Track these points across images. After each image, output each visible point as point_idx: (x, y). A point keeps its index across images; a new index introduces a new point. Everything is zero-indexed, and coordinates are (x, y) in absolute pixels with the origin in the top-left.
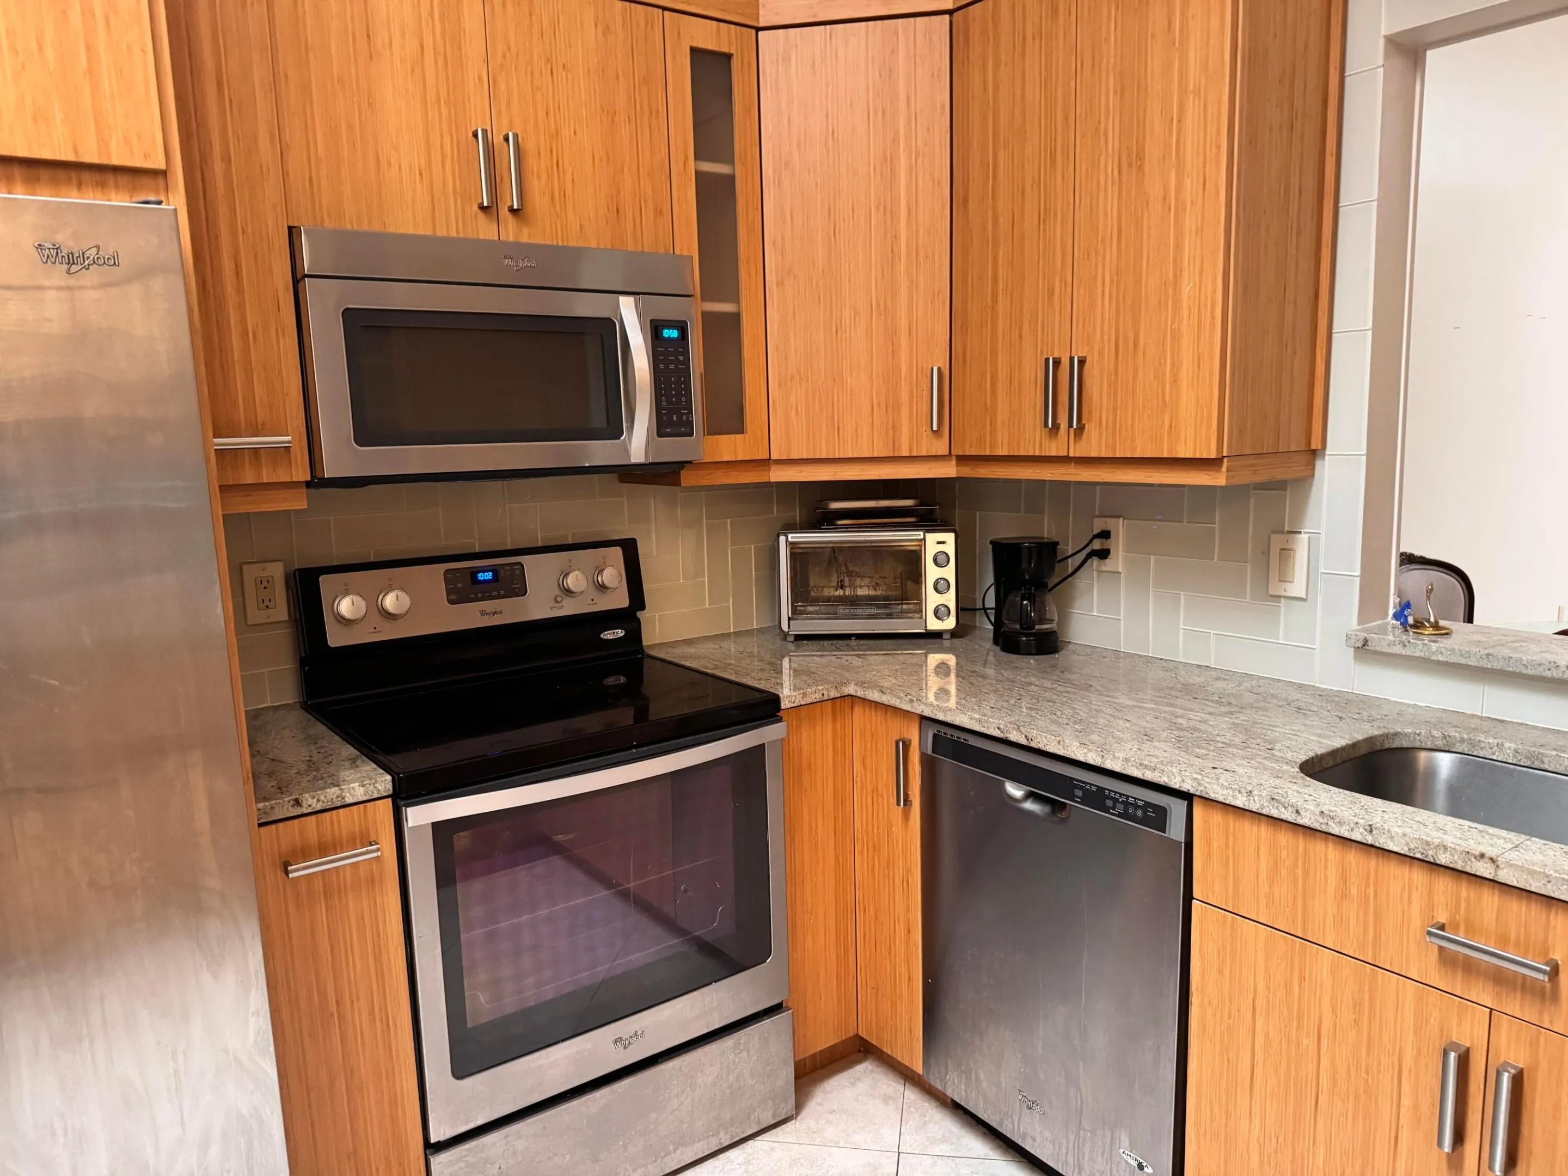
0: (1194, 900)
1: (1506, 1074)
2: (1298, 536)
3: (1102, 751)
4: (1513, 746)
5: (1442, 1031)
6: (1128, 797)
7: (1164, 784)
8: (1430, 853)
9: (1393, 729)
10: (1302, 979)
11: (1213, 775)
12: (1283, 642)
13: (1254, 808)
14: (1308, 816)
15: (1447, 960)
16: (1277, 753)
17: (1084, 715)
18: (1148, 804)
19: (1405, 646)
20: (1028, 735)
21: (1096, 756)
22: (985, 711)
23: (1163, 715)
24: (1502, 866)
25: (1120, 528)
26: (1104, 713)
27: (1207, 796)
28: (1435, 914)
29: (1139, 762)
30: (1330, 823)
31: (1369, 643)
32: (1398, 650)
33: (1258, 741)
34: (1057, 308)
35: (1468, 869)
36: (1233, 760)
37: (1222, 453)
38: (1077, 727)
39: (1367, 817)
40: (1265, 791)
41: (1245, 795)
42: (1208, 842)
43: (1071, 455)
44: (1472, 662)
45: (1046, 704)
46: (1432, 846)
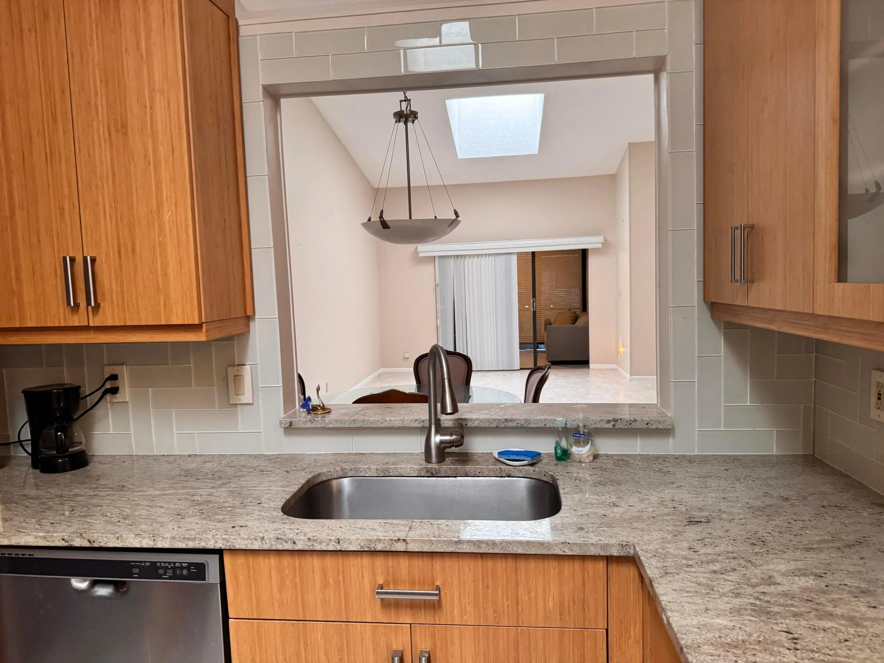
0: (230, 620)
1: (424, 658)
2: (244, 367)
3: (153, 536)
4: (375, 467)
5: (388, 647)
6: (175, 563)
7: (203, 548)
8: (373, 545)
9: (317, 471)
10: (306, 645)
11: (235, 533)
12: (241, 431)
13: (266, 547)
14: (301, 543)
15: (386, 604)
16: (265, 505)
17: (128, 511)
18: (190, 564)
19: (312, 422)
20: (90, 539)
21: (149, 541)
22: (47, 528)
23: (184, 496)
24: (409, 542)
25: (124, 372)
26: (142, 505)
27: (234, 548)
28: (377, 581)
29: (183, 537)
30: (315, 544)
31: (293, 424)
32: (309, 425)
33: (250, 500)
34: (68, 222)
35: (393, 549)
36: (242, 517)
37: (202, 321)
38: (127, 522)
39: (334, 534)
40: (271, 535)
41: (260, 541)
42: (236, 578)
43: (91, 324)
44: (347, 425)
45: (96, 509)
46: (373, 542)
